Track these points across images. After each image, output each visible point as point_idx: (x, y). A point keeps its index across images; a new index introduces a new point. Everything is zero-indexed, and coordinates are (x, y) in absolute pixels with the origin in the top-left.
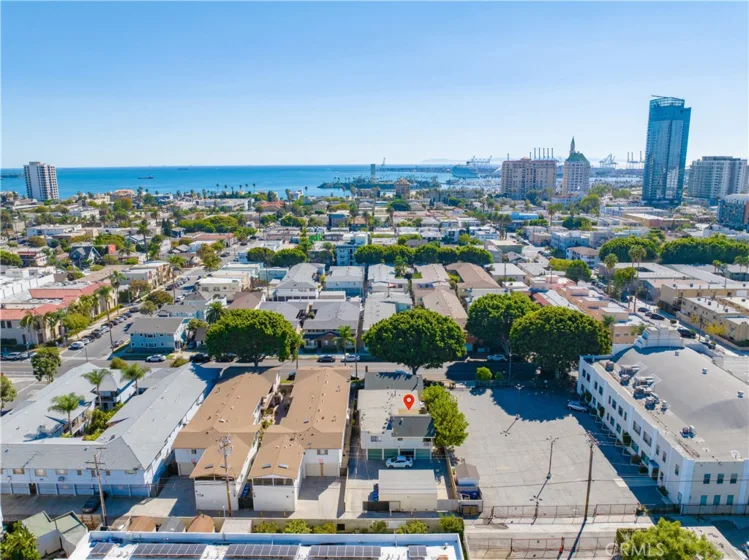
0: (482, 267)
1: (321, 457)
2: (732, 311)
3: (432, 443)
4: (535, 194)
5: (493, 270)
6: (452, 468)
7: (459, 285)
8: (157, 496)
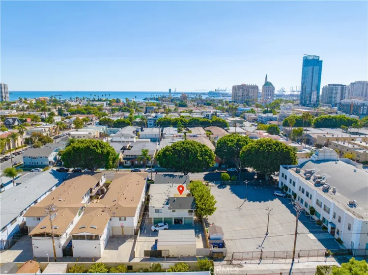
0: (224, 129)
1: (121, 222)
2: (356, 147)
3: (194, 213)
4: (249, 101)
5: (229, 130)
6: (206, 229)
7: (211, 136)
8: (9, 249)
